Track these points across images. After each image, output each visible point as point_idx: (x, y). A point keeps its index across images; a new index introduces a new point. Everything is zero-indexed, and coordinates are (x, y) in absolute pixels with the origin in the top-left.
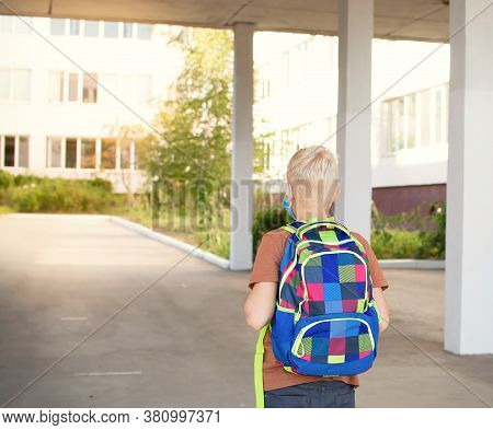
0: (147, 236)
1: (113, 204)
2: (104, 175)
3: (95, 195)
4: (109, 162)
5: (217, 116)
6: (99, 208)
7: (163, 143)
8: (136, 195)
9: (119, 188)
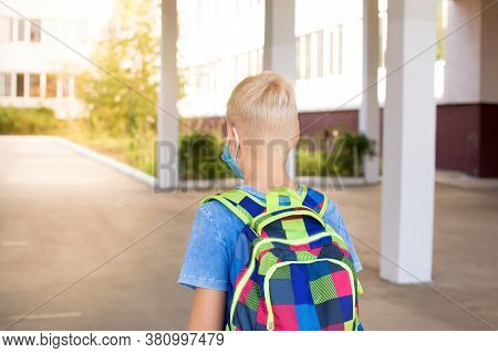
0: (82, 155)
1: (55, 127)
2: (48, 103)
3: (40, 120)
4: (52, 92)
5: (143, 52)
6: (44, 130)
7: (98, 76)
8: (76, 120)
9: (60, 114)
